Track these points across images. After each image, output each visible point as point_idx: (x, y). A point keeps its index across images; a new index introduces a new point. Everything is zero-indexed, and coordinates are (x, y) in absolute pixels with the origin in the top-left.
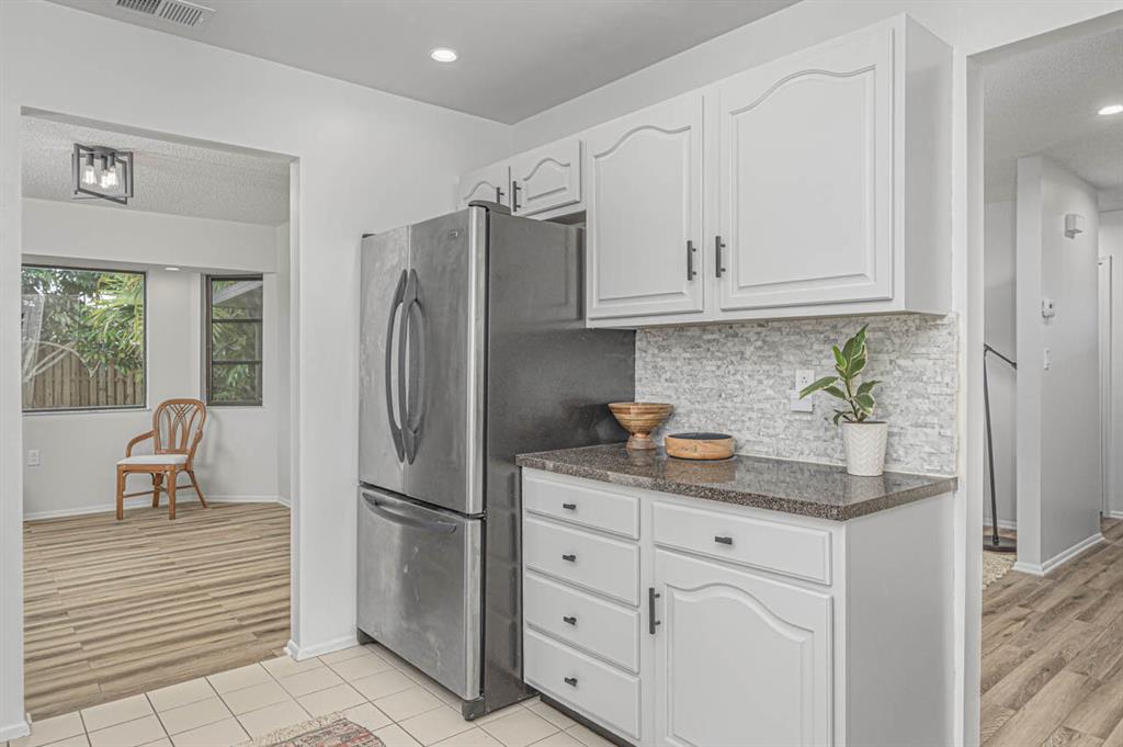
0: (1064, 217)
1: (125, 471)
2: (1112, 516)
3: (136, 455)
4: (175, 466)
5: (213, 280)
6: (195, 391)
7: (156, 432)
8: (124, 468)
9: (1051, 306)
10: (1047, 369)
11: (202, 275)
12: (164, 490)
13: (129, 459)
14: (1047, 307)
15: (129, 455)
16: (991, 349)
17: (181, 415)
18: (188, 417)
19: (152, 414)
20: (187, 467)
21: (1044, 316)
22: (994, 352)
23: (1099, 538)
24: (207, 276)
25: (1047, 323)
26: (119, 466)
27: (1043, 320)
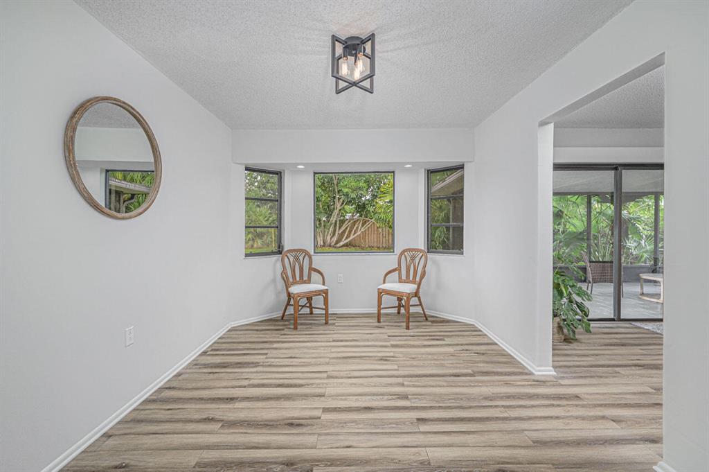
1: (381, 293)
3: (389, 282)
4: (409, 294)
5: (431, 172)
6: (421, 244)
7: (398, 269)
8: (381, 291)
11: (425, 170)
12: (403, 306)
13: (385, 285)
15: (384, 283)
17: (413, 258)
18: (417, 260)
19: (397, 257)
20: (416, 294)
24: (428, 171)
26: (379, 289)
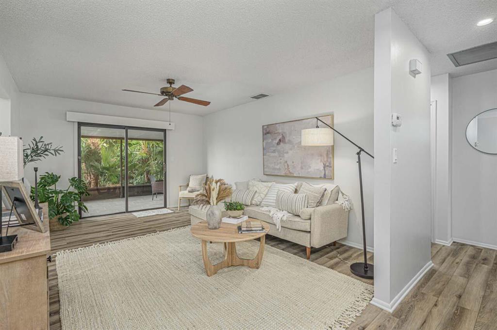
0: (409, 61)
2: (436, 242)
9: (398, 118)
10: (395, 163)
14: (395, 118)
16: (363, 150)
21: (393, 125)
22: (365, 152)
23: (430, 265)
25: (395, 131)
27: (392, 128)
